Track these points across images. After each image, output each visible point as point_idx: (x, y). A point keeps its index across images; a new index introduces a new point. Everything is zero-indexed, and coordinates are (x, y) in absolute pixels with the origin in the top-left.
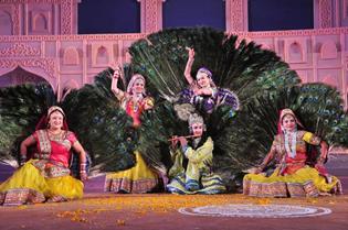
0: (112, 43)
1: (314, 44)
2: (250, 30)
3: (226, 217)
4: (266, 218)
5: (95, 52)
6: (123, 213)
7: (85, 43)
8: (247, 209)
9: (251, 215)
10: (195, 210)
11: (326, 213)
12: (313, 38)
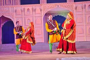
0: (31, 7)
2: (74, 2)
5: (26, 10)
7: (23, 7)
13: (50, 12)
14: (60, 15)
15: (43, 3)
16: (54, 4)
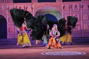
0: (23, 6)
1: (81, 5)
2: (63, 2)
3: (55, 55)
4: (67, 56)
6: (25, 55)
7: (15, 6)
8: (61, 53)
9: (62, 55)
10: (46, 54)
11: (84, 54)
12: (81, 4)
13: (41, 11)
14: (50, 14)
15: (35, 2)
16: (44, 3)
